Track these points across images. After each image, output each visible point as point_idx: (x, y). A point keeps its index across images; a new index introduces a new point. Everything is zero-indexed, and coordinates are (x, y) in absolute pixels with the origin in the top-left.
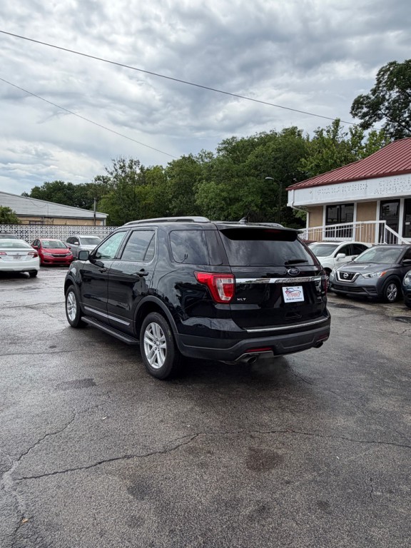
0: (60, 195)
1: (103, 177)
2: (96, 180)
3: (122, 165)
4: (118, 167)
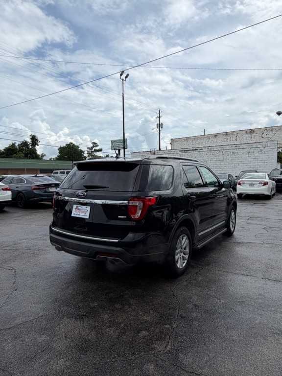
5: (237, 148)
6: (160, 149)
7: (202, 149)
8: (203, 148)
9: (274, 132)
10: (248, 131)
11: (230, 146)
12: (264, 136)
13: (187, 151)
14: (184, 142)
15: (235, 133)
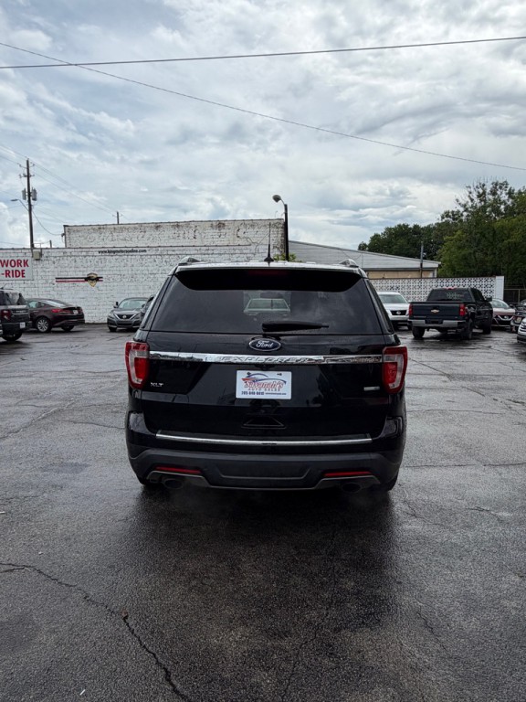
0: (402, 241)
1: (453, 212)
2: (443, 218)
3: (481, 191)
4: (474, 196)
5: (210, 252)
6: (32, 245)
7: (145, 251)
8: (146, 249)
9: (256, 229)
10: (214, 224)
11: (198, 248)
12: (240, 234)
13: (114, 252)
14: (94, 235)
15: (192, 225)
